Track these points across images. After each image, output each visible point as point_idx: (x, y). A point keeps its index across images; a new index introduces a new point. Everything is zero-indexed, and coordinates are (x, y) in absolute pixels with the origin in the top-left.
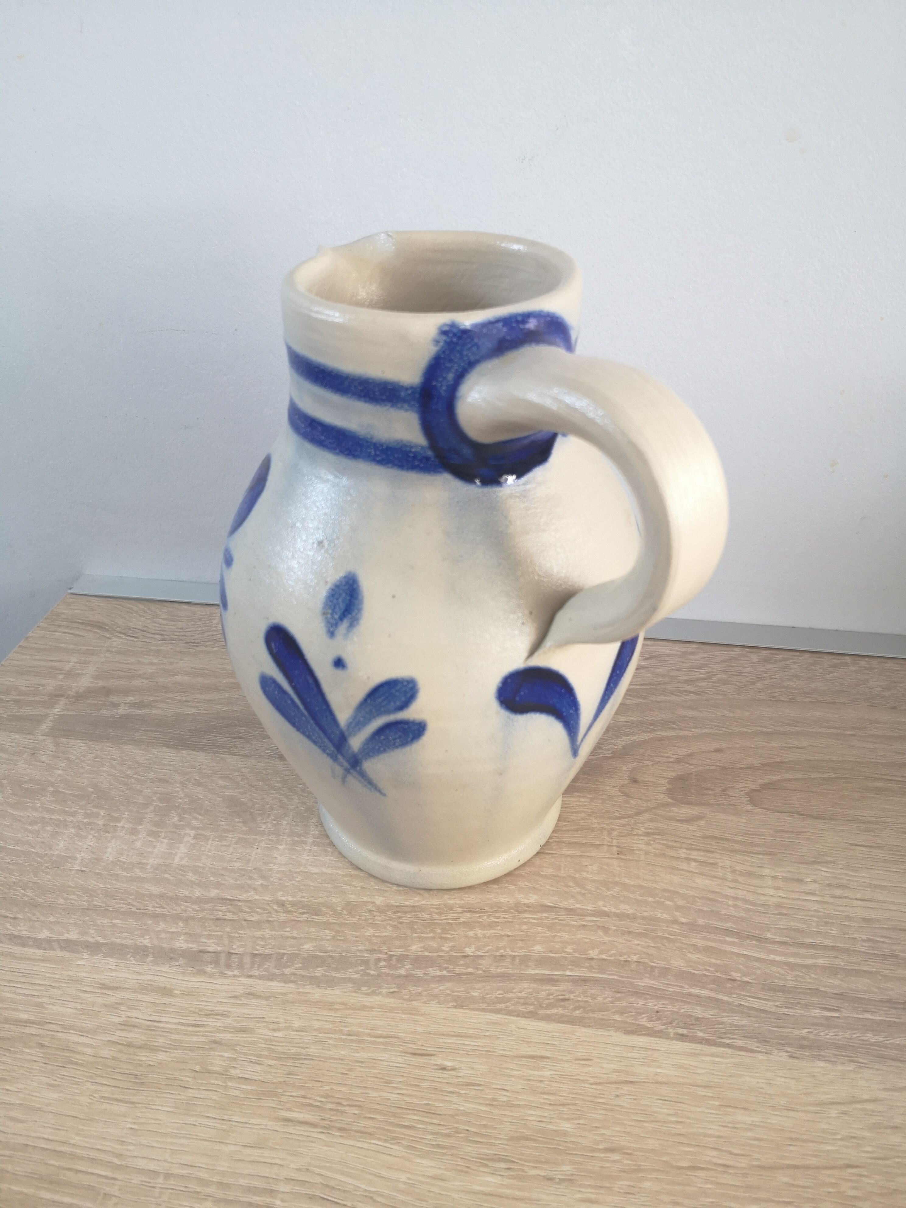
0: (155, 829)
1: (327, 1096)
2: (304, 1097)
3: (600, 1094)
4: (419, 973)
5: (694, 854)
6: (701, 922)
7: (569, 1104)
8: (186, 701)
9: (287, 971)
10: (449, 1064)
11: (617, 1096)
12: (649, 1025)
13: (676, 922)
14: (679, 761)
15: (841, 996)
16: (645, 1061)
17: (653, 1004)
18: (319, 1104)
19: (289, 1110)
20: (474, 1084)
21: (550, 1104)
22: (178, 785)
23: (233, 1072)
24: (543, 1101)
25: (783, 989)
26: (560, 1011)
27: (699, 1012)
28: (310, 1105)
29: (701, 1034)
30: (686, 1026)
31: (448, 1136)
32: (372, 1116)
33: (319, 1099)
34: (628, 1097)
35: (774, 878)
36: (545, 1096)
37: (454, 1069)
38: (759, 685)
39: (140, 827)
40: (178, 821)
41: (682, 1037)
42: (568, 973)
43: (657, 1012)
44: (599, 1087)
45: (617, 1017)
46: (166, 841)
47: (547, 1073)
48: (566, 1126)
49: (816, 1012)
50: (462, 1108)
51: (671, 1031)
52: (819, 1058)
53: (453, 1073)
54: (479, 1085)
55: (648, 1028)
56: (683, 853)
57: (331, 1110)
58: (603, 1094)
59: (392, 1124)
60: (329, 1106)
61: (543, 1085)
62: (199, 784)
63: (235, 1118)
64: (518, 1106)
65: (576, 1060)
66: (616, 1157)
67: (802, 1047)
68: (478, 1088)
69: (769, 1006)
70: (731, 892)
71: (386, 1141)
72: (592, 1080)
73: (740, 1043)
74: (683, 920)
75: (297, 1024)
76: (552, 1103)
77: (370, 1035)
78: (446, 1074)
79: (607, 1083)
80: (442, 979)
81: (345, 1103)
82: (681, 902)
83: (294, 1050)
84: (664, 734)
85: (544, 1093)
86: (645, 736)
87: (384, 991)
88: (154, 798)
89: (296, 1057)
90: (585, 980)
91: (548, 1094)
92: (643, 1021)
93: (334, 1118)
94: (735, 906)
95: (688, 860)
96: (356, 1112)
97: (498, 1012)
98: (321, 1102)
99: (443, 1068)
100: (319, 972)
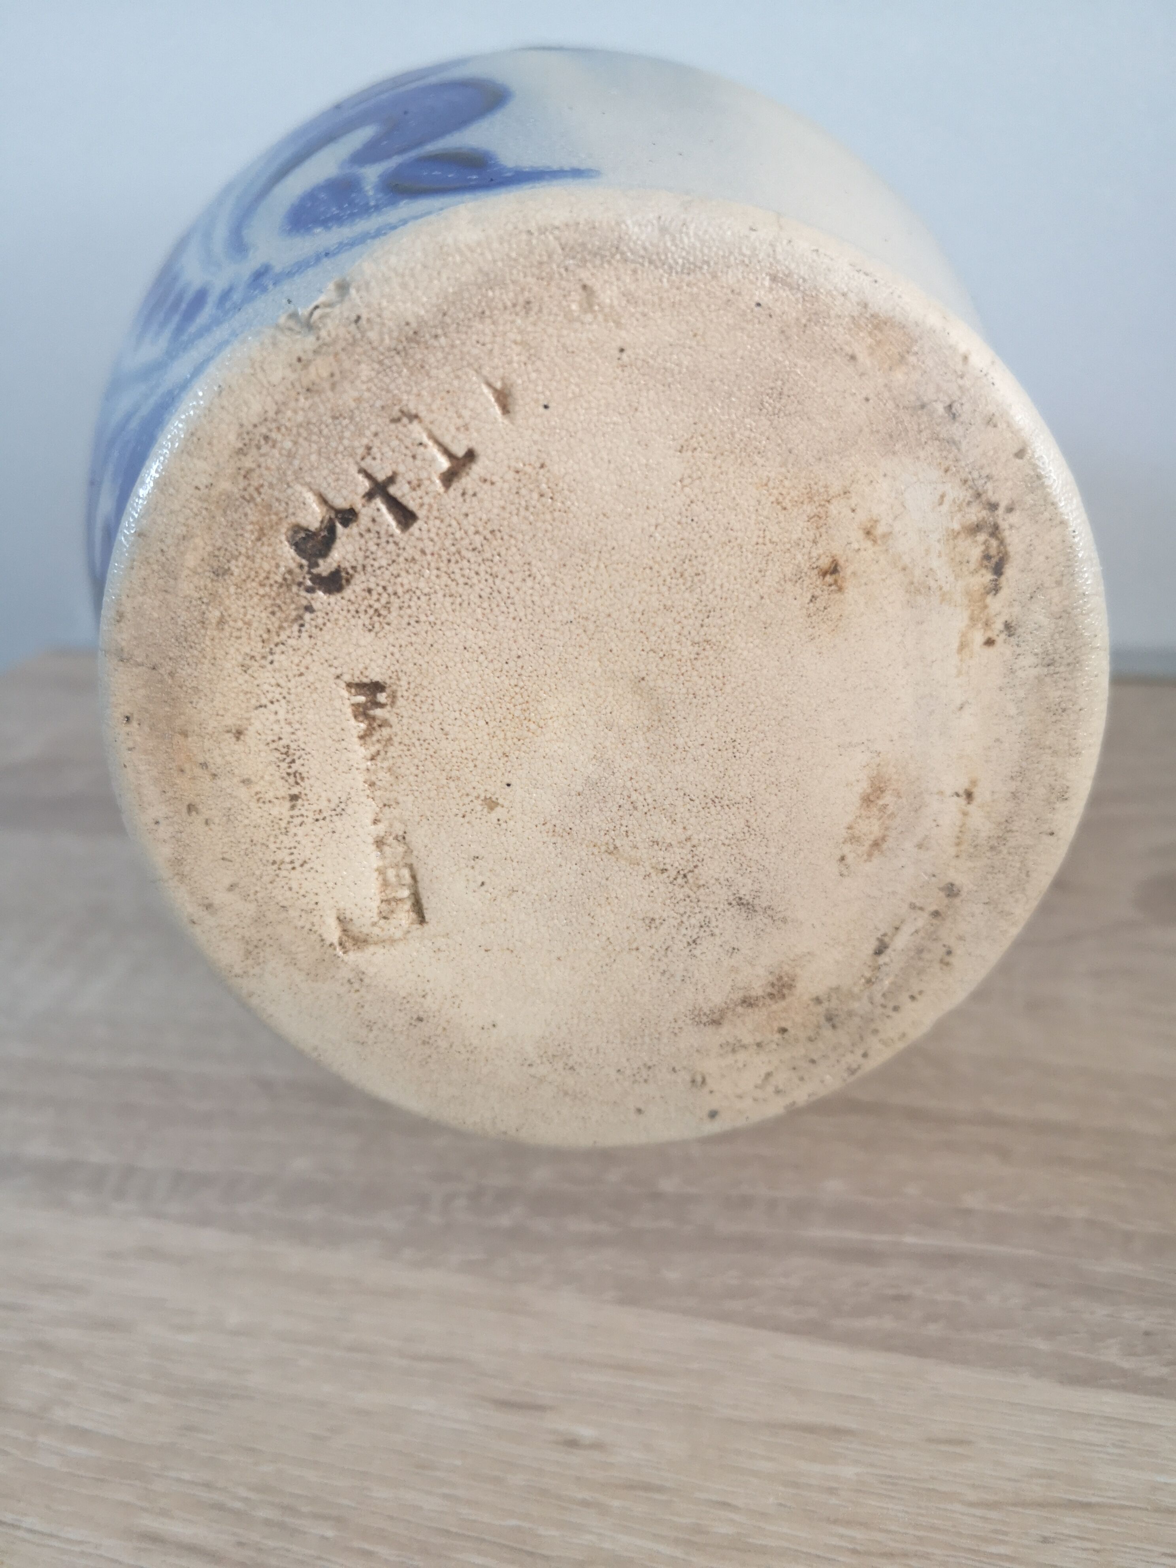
0: (60, 954)
1: (263, 1489)
2: (207, 1485)
3: (996, 1531)
4: (542, 1225)
7: (905, 1555)
9: (243, 1209)
10: (587, 1433)
11: (1045, 1540)
12: (1127, 1364)
16: (1121, 1451)
17: (1135, 1317)
18: (238, 1505)
19: (164, 1513)
20: (647, 1487)
21: (854, 1552)
23: (59, 1414)
24: (835, 1541)
26: (888, 1323)
28: (220, 1507)
32: (367, 1546)
33: (243, 1492)
34: (1078, 1543)
36: (842, 1530)
37: (597, 1446)
40: (108, 942)
42: (909, 1239)
43: (1147, 1334)
44: (993, 1514)
45: (1042, 1345)
46: (74, 973)
47: (849, 1472)
50: (607, 1545)
53: (595, 1454)
54: (660, 1489)
55: (1123, 1373)
57: (268, 1523)
58: (1005, 1533)
60: (263, 1513)
61: (833, 1501)
63: (28, 1522)
64: (763, 1550)
65: (930, 1440)
68: (657, 1496)
72: (972, 1495)
75: (234, 1318)
76: (858, 1547)
79: (1015, 1505)
80: (595, 1242)
81: (305, 1509)
83: (214, 1376)
85: (835, 1522)
89: (215, 1393)
90: (951, 1259)
91: (848, 1523)
92: (1111, 1356)
93: (271, 1543)
96: (330, 1534)
97: (725, 1317)
98: (246, 1500)
99: (572, 1443)
100: (313, 1214)
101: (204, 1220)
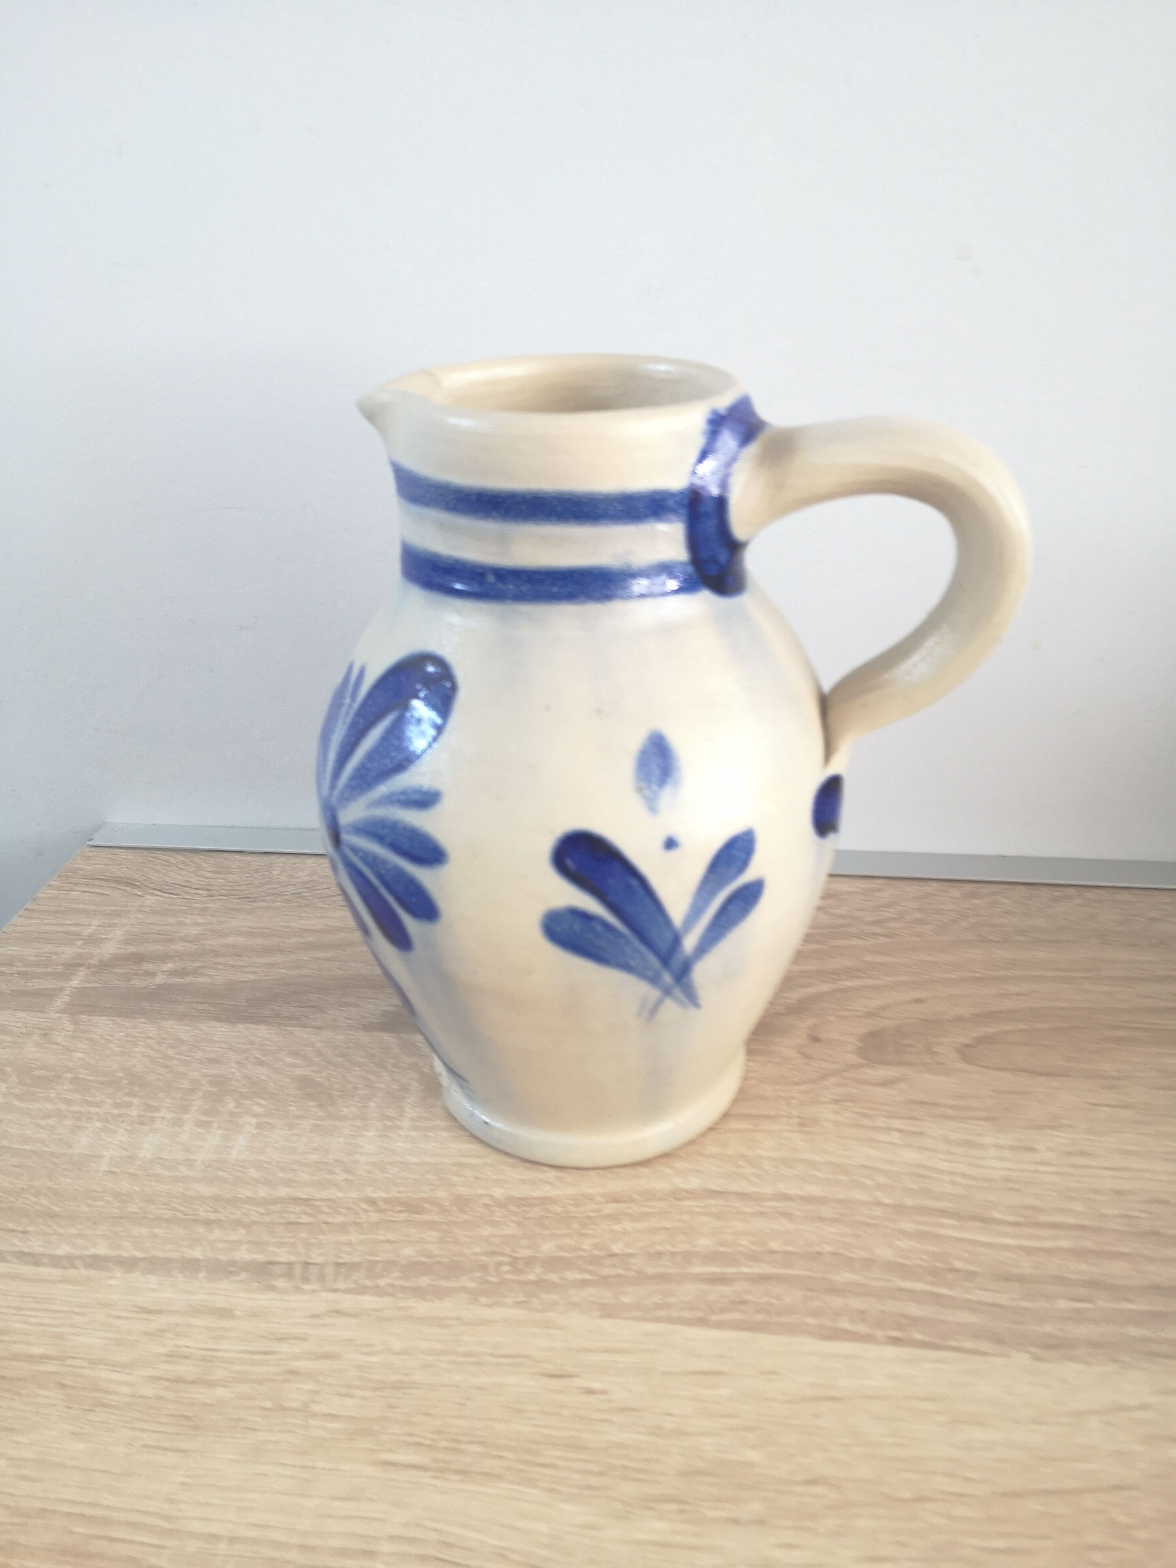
0: (204, 1118)
1: (440, 1432)
2: (410, 1434)
3: (794, 1414)
4: (553, 1277)
5: (897, 1123)
6: (909, 1202)
8: (242, 966)
9: (382, 1282)
10: (596, 1386)
11: (816, 1416)
12: (852, 1328)
13: (878, 1204)
14: (870, 1015)
15: (1093, 1284)
16: (849, 1371)
17: (855, 1303)
18: (428, 1442)
19: (390, 1451)
20: (631, 1410)
21: (731, 1430)
22: (234, 1066)
23: (315, 1408)
24: (721, 1426)
25: (1020, 1279)
26: (738, 1316)
27: (913, 1309)
28: (418, 1444)
29: (918, 1336)
30: (899, 1327)
31: (601, 1474)
33: (429, 1435)
34: (830, 1416)
35: (998, 1147)
36: (725, 1420)
37: (603, 1392)
38: (964, 924)
39: (185, 1117)
40: (235, 1107)
41: (895, 1341)
42: (744, 1270)
43: (860, 1311)
44: (793, 1406)
45: (811, 1321)
46: (220, 1132)
47: (725, 1392)
48: (753, 1455)
49: (1063, 1304)
50: (616, 1439)
51: (880, 1334)
52: (1072, 1359)
53: (603, 1397)
54: (638, 1410)
55: (850, 1332)
56: (881, 1122)
57: (446, 1449)
58: (798, 1414)
59: (525, 1462)
60: (443, 1444)
61: (720, 1407)
62: (261, 1063)
63: (321, 1464)
64: (691, 1433)
65: (762, 1373)
66: (818, 1490)
67: (1048, 1347)
68: (637, 1413)
69: (1003, 1299)
70: (945, 1166)
71: (519, 1484)
72: (782, 1398)
73: (968, 1344)
74: (887, 1201)
75: (397, 1345)
77: (493, 1355)
78: (592, 1399)
79: (801, 1401)
80: (582, 1284)
81: (464, 1440)
82: (882, 1180)
83: (395, 1378)
84: (849, 983)
85: (721, 1416)
86: (825, 988)
87: (509, 1301)
88: (204, 1082)
89: (398, 1386)
90: (765, 1278)
91: (727, 1417)
92: (845, 1324)
93: (450, 1458)
94: (953, 1182)
95: (889, 1129)
96: (478, 1450)
97: (656, 1320)
98: (433, 1440)
99: (590, 1392)
100: (423, 1281)
101: (362, 1290)
